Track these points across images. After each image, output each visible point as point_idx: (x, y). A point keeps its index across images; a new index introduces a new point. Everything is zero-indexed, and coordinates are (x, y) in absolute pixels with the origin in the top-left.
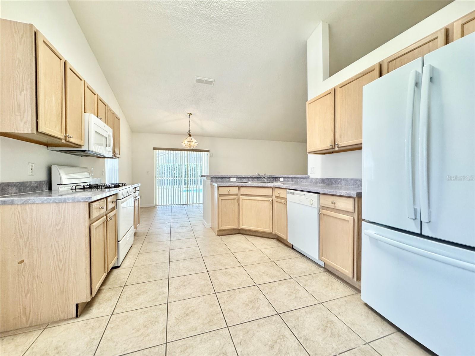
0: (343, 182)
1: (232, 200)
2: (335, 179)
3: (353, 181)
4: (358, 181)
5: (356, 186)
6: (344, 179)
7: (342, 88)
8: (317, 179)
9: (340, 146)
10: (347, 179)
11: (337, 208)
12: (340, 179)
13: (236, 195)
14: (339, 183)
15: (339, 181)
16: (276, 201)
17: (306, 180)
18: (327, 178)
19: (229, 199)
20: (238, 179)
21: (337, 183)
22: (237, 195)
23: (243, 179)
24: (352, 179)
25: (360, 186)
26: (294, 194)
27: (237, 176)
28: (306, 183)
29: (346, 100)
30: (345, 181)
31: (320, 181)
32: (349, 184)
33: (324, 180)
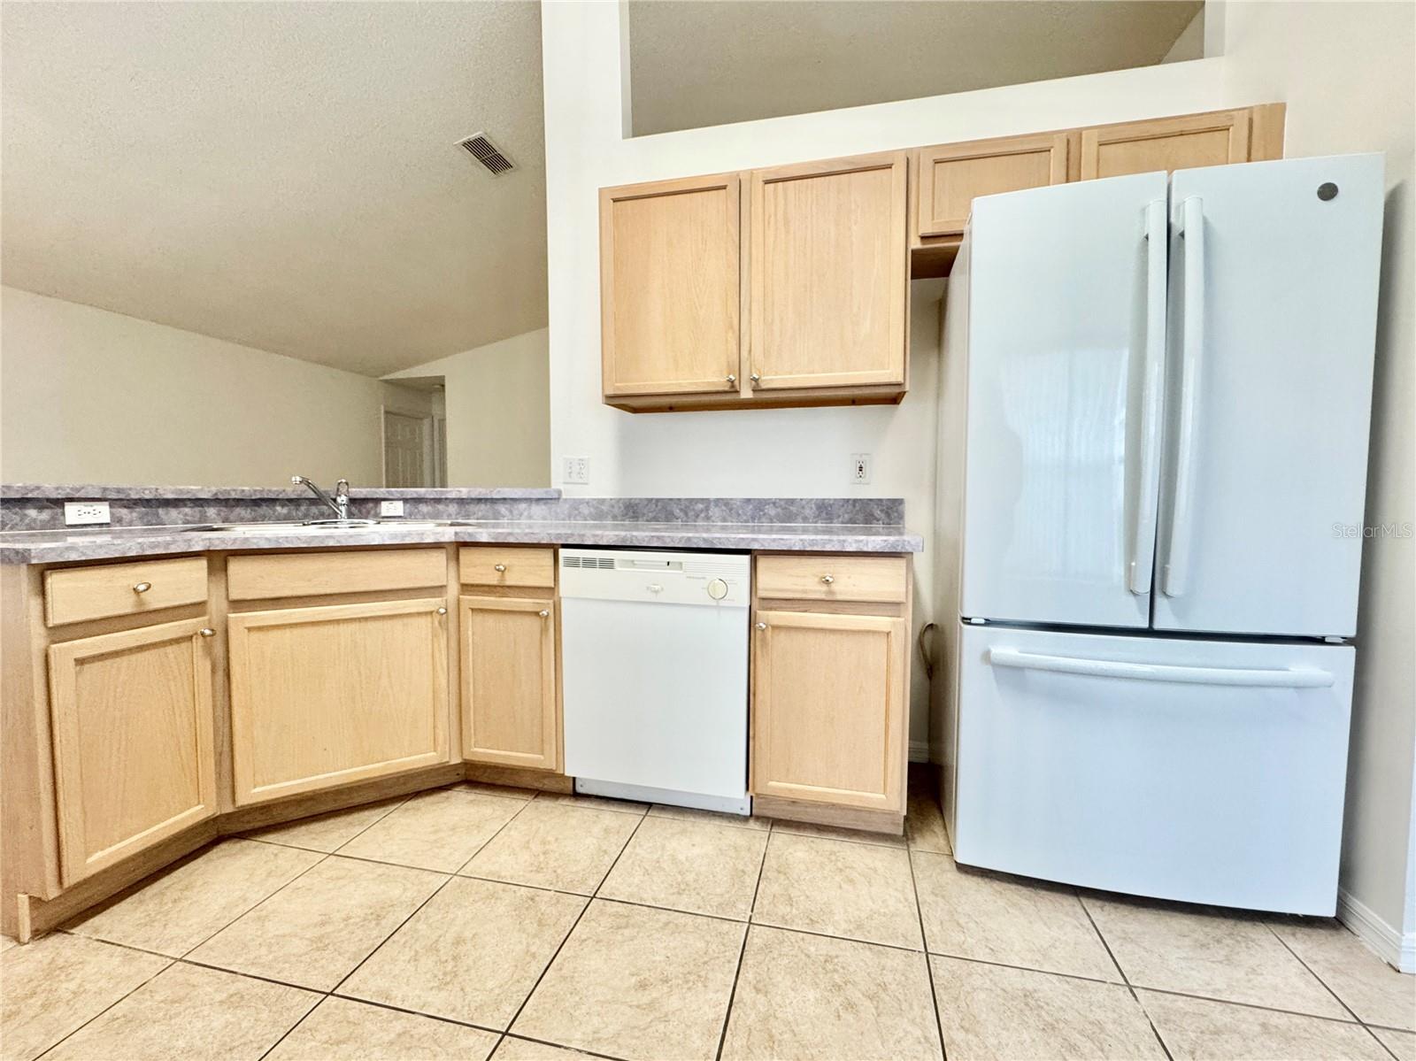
0: (715, 512)
1: (169, 649)
2: (684, 503)
3: (751, 507)
4: (769, 504)
5: (763, 520)
6: (717, 501)
7: (772, 185)
8: (602, 501)
9: (764, 386)
10: (731, 499)
11: (839, 597)
12: (702, 500)
13: (194, 610)
14: (697, 516)
15: (700, 506)
16: (472, 610)
17: (543, 507)
18: (650, 500)
19: (141, 648)
20: (124, 512)
21: (691, 514)
22: (198, 608)
23: (161, 511)
24: (748, 501)
25: (775, 520)
26: (608, 564)
27: (119, 491)
28: (544, 518)
29: (787, 232)
30: (724, 508)
31: (616, 510)
32: (739, 515)
33: (636, 505)
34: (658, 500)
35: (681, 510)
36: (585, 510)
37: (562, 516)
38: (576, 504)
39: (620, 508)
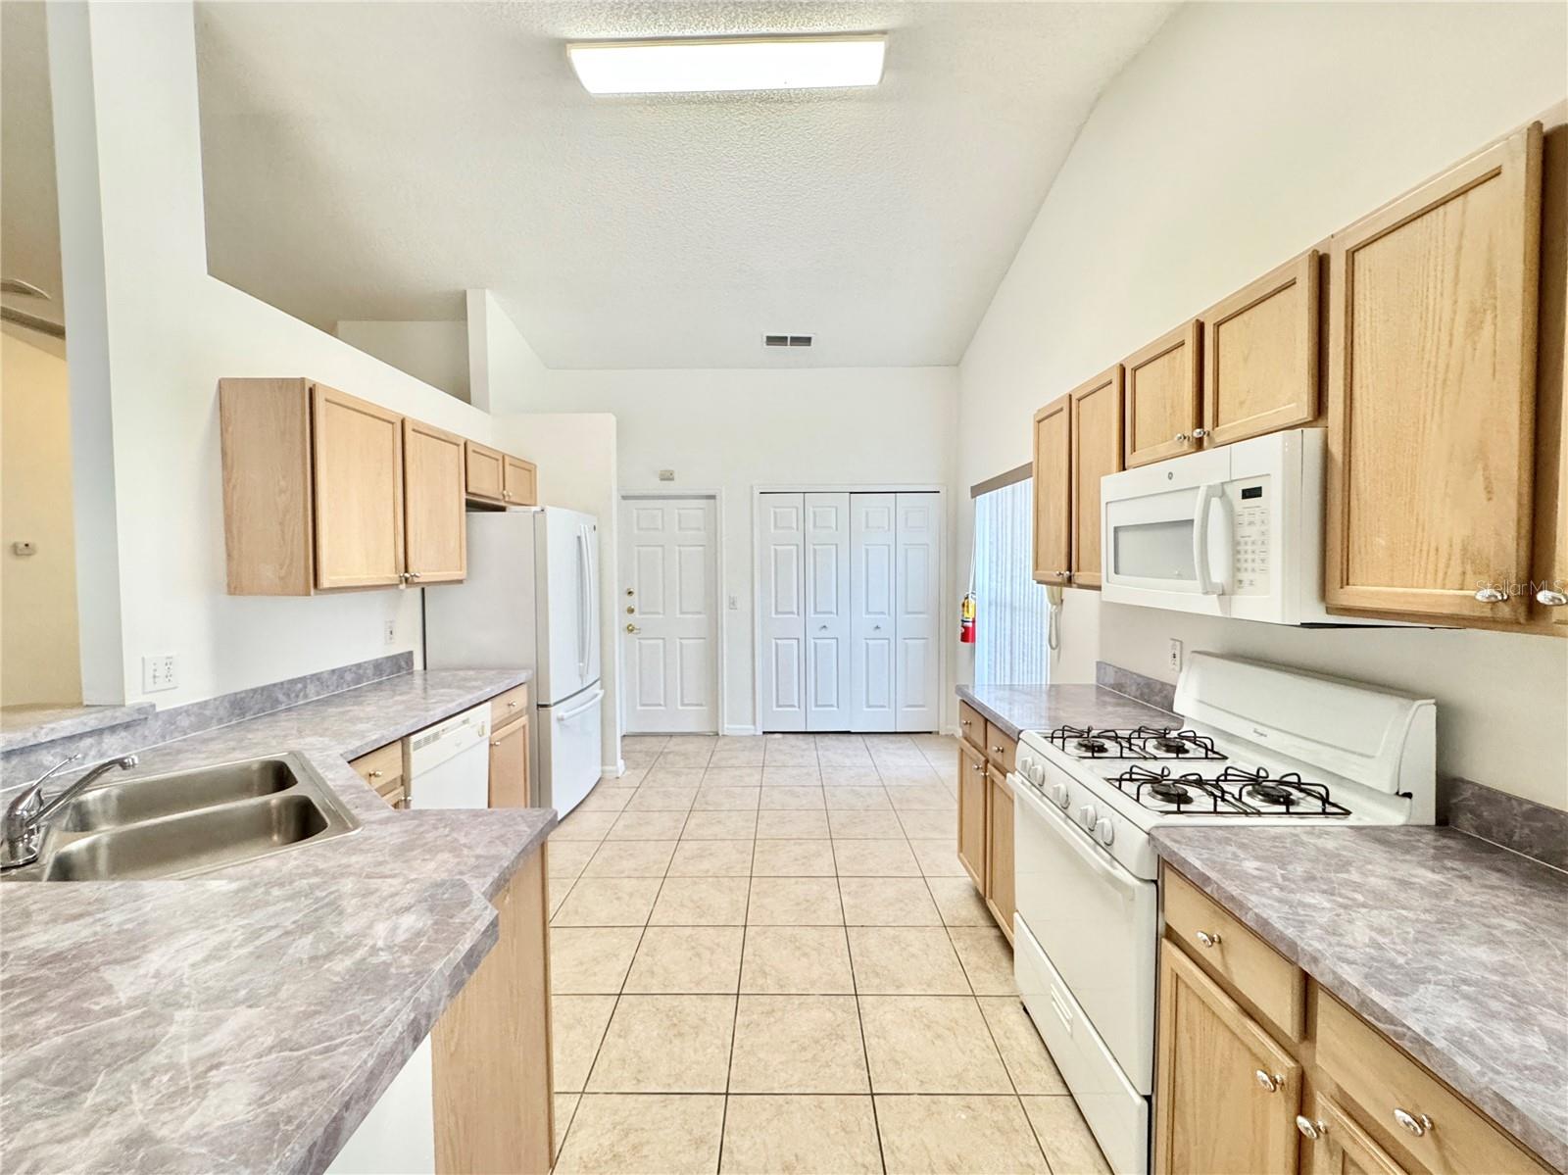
0: (312, 687)
2: (286, 686)
6: (312, 677)
8: (204, 705)
12: (300, 679)
18: (255, 691)
21: (293, 695)
24: (333, 671)
26: (436, 736)
30: (316, 682)
31: (222, 712)
33: (242, 699)
34: (263, 689)
35: (284, 694)
36: (184, 722)
37: (153, 739)
38: (173, 715)
39: (226, 708)
